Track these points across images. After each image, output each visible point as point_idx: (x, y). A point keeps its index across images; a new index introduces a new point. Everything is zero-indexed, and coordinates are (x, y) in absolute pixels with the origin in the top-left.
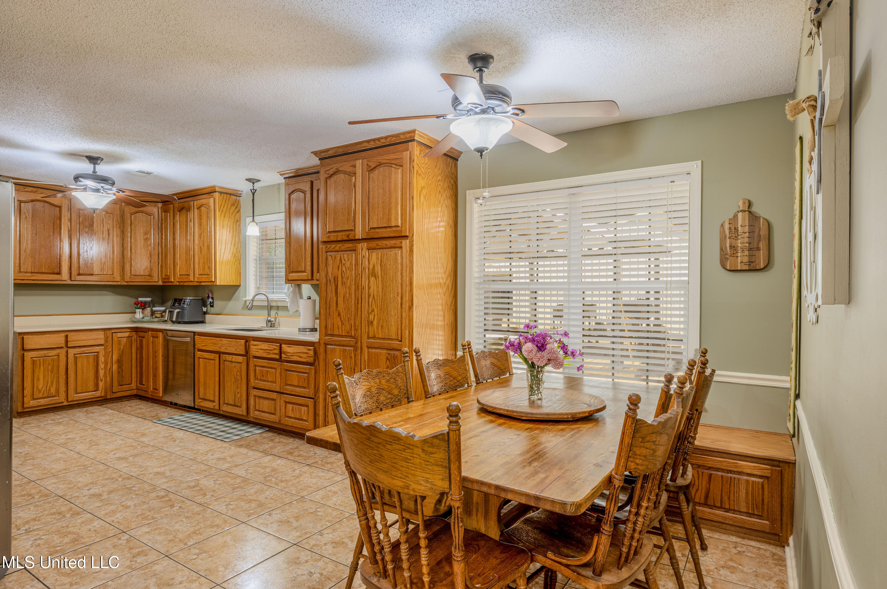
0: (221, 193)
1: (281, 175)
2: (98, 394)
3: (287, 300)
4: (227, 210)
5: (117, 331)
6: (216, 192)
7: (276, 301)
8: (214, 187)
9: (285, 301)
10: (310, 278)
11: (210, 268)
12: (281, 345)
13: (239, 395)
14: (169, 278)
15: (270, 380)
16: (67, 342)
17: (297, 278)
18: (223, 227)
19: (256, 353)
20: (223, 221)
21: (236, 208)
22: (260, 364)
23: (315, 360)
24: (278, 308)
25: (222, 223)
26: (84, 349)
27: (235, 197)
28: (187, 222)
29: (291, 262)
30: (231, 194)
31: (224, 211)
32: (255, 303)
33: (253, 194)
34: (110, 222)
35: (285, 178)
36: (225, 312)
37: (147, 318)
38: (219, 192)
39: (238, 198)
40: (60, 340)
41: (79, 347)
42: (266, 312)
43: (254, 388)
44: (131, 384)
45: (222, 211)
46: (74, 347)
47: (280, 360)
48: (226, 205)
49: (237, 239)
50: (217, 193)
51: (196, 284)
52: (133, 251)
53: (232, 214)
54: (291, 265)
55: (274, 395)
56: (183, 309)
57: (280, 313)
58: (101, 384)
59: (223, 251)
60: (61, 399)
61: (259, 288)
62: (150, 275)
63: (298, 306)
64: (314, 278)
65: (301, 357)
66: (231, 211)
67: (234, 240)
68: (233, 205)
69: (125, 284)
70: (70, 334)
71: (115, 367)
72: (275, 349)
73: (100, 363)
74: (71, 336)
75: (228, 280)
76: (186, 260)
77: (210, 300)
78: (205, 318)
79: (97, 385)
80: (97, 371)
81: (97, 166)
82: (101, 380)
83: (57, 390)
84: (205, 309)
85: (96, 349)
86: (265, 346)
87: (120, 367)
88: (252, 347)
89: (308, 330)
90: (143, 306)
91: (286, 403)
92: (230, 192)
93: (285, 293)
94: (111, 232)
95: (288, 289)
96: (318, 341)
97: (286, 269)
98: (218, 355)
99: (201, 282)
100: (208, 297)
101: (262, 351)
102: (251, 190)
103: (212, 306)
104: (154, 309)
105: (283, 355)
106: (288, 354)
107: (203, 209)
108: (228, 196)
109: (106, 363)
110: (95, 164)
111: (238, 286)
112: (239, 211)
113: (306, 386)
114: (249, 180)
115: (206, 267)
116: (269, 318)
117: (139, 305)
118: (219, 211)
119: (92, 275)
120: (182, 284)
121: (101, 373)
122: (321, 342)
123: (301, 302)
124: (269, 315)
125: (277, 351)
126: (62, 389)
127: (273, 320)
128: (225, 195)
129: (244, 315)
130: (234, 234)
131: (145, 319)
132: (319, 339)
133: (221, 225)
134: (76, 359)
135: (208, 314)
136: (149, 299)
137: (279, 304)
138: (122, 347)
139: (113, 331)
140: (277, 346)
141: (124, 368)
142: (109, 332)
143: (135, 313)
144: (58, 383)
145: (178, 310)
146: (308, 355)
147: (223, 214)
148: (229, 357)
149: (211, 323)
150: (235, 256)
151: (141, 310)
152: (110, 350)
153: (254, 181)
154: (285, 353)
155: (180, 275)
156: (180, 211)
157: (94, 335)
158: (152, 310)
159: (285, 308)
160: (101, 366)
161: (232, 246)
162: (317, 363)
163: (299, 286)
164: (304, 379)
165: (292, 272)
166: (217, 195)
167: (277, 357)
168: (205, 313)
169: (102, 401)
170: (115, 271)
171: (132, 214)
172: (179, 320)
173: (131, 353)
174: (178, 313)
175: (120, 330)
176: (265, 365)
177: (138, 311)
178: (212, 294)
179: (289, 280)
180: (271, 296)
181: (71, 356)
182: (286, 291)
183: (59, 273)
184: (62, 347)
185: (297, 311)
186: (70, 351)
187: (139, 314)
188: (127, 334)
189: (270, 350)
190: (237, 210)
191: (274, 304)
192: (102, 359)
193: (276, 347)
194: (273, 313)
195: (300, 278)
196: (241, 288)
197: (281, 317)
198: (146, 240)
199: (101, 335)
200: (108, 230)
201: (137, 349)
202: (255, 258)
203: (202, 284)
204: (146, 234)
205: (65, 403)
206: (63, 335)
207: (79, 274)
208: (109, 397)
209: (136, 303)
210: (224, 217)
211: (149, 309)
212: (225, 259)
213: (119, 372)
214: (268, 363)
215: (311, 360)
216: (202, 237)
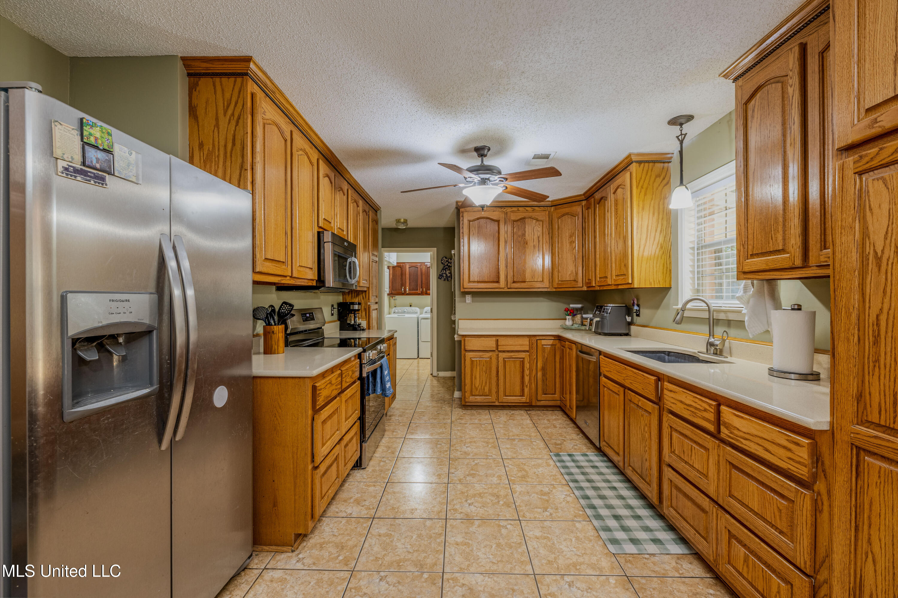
0: (640, 162)
1: (726, 76)
2: (524, 399)
3: (744, 311)
4: (649, 184)
5: (541, 338)
6: (632, 163)
7: (725, 312)
8: (629, 155)
9: (740, 312)
10: (798, 262)
11: (626, 266)
12: (719, 405)
13: (647, 464)
14: (590, 283)
15: (696, 466)
16: (497, 346)
17: (764, 267)
18: (643, 209)
19: (673, 405)
20: (643, 201)
21: (664, 179)
22: (678, 429)
23: (815, 477)
24: (729, 323)
25: (641, 203)
26: (512, 354)
27: (662, 165)
28: (605, 214)
29: (750, 236)
30: (654, 162)
31: (645, 187)
32: (686, 314)
33: (681, 142)
34: (540, 229)
35: (735, 80)
36: (651, 325)
37: (576, 326)
38: (637, 162)
39: (666, 165)
40: (491, 344)
41: (508, 351)
42: (705, 329)
43: (670, 466)
44: (555, 394)
45: (642, 187)
46: (504, 351)
47: (716, 435)
48: (648, 177)
49: (665, 223)
50: (634, 164)
51: (613, 287)
52: (560, 256)
53: (657, 189)
54: (751, 242)
55: (705, 503)
56: (603, 318)
57: (733, 332)
58: (526, 390)
59: (643, 242)
60: (492, 399)
61: (698, 291)
62: (575, 280)
63: (769, 324)
64: (812, 260)
65: (767, 450)
66: (656, 185)
67: (660, 225)
68: (658, 176)
69: (554, 290)
70: (500, 339)
71: (540, 374)
72: (705, 410)
73: (526, 369)
74: (502, 341)
75: (652, 281)
76: (604, 259)
77: (636, 308)
78: (629, 329)
79: (523, 390)
80: (523, 377)
81: (484, 158)
82: (527, 386)
83: (490, 390)
84: (629, 319)
85: (522, 355)
86: (688, 398)
87: (544, 375)
88: (665, 392)
89: (793, 376)
90: (572, 313)
91: (731, 536)
92: (654, 158)
93: (739, 298)
94: (541, 239)
95: (745, 290)
96: (826, 427)
97: (739, 251)
98: (622, 389)
99: (618, 285)
100: (633, 305)
101: (683, 406)
102: (677, 137)
103: (638, 315)
104: (584, 316)
105: (723, 429)
106: (736, 432)
107: (619, 190)
108: (651, 164)
109: (530, 369)
110: (482, 156)
111: (669, 288)
112: (668, 183)
113: (785, 530)
114: (673, 122)
115: (623, 265)
116: (712, 340)
117: (569, 312)
118: (637, 187)
119: (525, 282)
120: (602, 288)
121: (527, 379)
122: (838, 436)
123: (776, 316)
124: (711, 334)
125: (711, 416)
126: (494, 390)
127: (717, 343)
128: (647, 164)
129: (675, 330)
130: (661, 216)
131: (573, 327)
132: (832, 424)
133: (641, 206)
134: (505, 362)
135: (634, 325)
136: (579, 306)
137: (731, 317)
138: (546, 355)
139: (538, 338)
140: (710, 405)
141: (548, 376)
142: (534, 339)
143: (566, 319)
144: (490, 383)
145: (598, 319)
146: (789, 454)
147: (643, 191)
148: (636, 398)
149: (636, 336)
150: (662, 247)
151: (570, 317)
152: (535, 357)
153: (682, 121)
154: (728, 426)
155: (600, 278)
156: (598, 204)
157: (520, 341)
158: (582, 318)
159: (740, 324)
160: (527, 372)
161: (658, 234)
162: (820, 486)
163: (771, 283)
164: (780, 511)
165: (752, 256)
166: (634, 167)
167: (711, 428)
168: (630, 324)
169: (528, 407)
170: (545, 277)
171: (559, 218)
172: (599, 331)
173: (555, 362)
174: (597, 322)
175: (544, 338)
176: (688, 433)
177: (568, 317)
178: (638, 300)
179: (745, 273)
180: (715, 304)
181: (501, 360)
182: (740, 293)
183: (498, 282)
184: (494, 351)
185: (767, 332)
186: (501, 354)
187: (569, 322)
188: (551, 342)
189: (696, 408)
190: (665, 182)
191: (722, 316)
192: (527, 365)
193: (708, 407)
194: (719, 331)
195: (772, 267)
196: (672, 292)
197: (735, 339)
198: (572, 242)
199: (526, 341)
200: (538, 237)
201: (560, 358)
202: (692, 246)
203: (620, 287)
204: (571, 236)
205: (497, 404)
206: (494, 339)
207: (514, 282)
208: (534, 404)
209: (567, 310)
210: (645, 194)
211: (579, 316)
212: (646, 254)
213: (543, 381)
214: (692, 432)
215: (803, 472)
216: (618, 227)
